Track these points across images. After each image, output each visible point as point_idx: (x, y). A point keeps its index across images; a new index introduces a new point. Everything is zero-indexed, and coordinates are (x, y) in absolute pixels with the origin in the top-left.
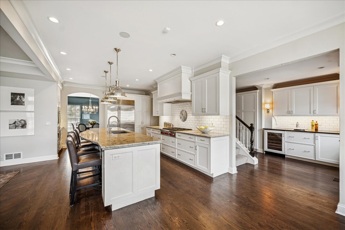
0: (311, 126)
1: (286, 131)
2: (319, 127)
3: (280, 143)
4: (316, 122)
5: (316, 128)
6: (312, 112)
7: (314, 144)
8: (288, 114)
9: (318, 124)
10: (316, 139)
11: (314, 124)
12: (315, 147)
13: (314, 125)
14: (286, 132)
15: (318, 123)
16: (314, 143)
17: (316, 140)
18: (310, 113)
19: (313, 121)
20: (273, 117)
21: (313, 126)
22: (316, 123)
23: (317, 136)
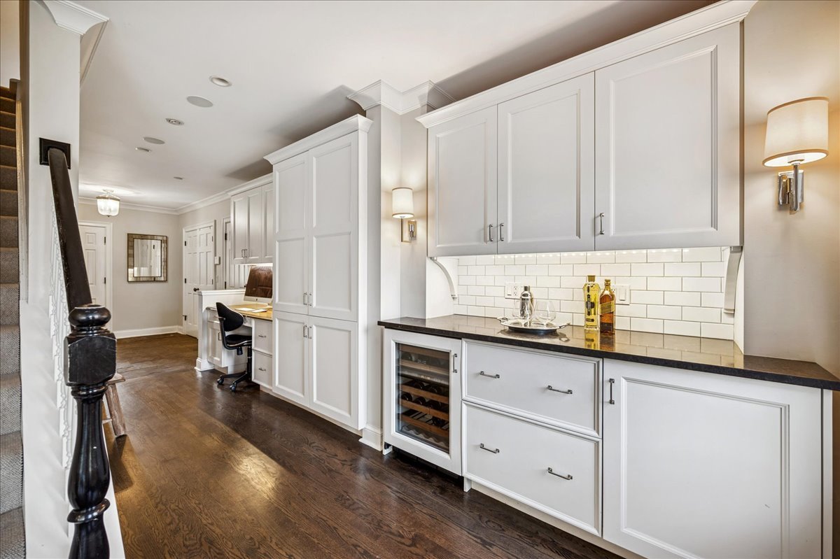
0: (583, 309)
1: (464, 341)
2: (618, 310)
3: (443, 404)
4: (607, 283)
5: (606, 320)
6: (586, 228)
7: (596, 428)
8: (486, 241)
9: (613, 296)
10: (607, 399)
11: (596, 297)
12: (598, 447)
13: (598, 300)
14: (465, 343)
15: (617, 287)
16: (598, 424)
17: (608, 407)
18: (579, 234)
19: (592, 278)
20: (429, 262)
21: (593, 305)
22: (607, 292)
23: (612, 381)
